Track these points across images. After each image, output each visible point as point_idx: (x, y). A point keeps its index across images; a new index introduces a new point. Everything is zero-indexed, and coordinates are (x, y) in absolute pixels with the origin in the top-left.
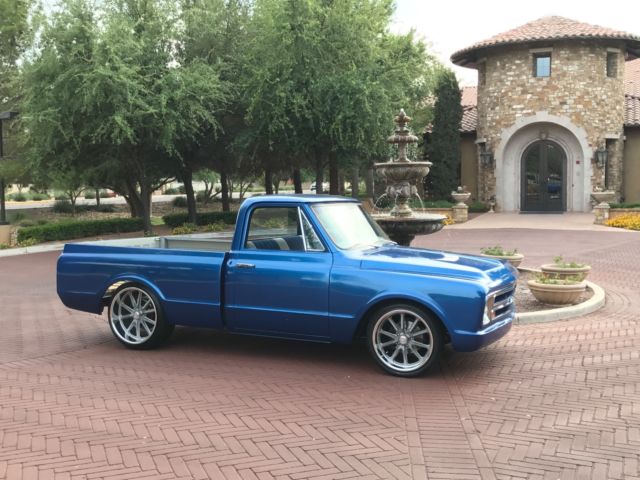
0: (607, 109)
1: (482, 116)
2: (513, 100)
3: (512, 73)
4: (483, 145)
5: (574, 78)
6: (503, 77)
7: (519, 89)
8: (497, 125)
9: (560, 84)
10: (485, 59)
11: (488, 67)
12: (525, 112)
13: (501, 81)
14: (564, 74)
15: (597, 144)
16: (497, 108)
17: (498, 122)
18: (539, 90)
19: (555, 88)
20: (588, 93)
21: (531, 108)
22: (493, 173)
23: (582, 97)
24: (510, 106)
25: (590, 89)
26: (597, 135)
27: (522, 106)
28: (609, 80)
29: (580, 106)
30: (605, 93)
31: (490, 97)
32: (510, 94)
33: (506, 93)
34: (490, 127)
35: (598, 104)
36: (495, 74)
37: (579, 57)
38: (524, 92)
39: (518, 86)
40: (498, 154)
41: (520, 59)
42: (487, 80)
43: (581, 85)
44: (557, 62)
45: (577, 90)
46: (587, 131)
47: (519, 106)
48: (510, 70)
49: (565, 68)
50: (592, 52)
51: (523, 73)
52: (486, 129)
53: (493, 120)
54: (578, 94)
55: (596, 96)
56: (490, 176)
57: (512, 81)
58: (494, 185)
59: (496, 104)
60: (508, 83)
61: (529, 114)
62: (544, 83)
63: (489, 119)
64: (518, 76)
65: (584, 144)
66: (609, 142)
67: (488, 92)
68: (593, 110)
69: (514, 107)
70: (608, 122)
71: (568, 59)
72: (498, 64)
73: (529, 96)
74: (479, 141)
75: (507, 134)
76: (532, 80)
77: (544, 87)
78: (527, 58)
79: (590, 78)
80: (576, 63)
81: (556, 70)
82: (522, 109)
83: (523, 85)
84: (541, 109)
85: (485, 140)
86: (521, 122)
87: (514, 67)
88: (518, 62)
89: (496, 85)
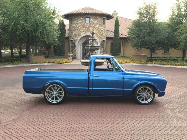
0: (103, 33)
1: (71, 33)
2: (80, 29)
3: (80, 22)
4: (72, 41)
5: (96, 24)
6: (77, 22)
7: (82, 26)
8: (76, 36)
9: (93, 25)
10: (72, 17)
11: (73, 20)
12: (84, 32)
13: (77, 23)
14: (93, 23)
15: (101, 42)
16: (76, 31)
17: (76, 35)
18: (87, 27)
19: (91, 27)
20: (99, 28)
21: (85, 31)
22: (75, 49)
23: (97, 29)
24: (79, 31)
25: (99, 27)
26: (101, 39)
27: (83, 31)
28: (103, 25)
29: (97, 32)
30: (103, 29)
31: (74, 28)
32: (79, 27)
33: (78, 27)
34: (74, 36)
35: (101, 31)
36: (75, 21)
37: (97, 19)
38: (83, 27)
39: (82, 25)
40: (76, 44)
41: (82, 18)
42: (73, 23)
43: (97, 26)
44: (92, 20)
45: (97, 27)
46: (99, 38)
47: (82, 31)
48: (79, 21)
49: (94, 21)
50: (100, 17)
51: (83, 22)
52: (73, 36)
53: (75, 34)
54: (97, 28)
55: (101, 29)
56: (74, 49)
57: (80, 24)
58: (75, 52)
59: (76, 30)
60: (79, 24)
61: (85, 33)
62: (89, 25)
63: (74, 34)
64: (82, 22)
65: (98, 41)
66: (104, 41)
67: (73, 26)
68: (100, 33)
69: (81, 31)
70: (103, 36)
71: (94, 19)
72: (76, 19)
73: (85, 28)
74: (70, 40)
75: (79, 38)
76: (85, 24)
77: (89, 26)
78: (84, 18)
79: (100, 24)
80: (96, 20)
81: (91, 22)
82: (83, 32)
83: (83, 25)
84: (88, 32)
85: (72, 39)
86: (83, 35)
87: (81, 20)
88: (81, 19)
89: (75, 24)
